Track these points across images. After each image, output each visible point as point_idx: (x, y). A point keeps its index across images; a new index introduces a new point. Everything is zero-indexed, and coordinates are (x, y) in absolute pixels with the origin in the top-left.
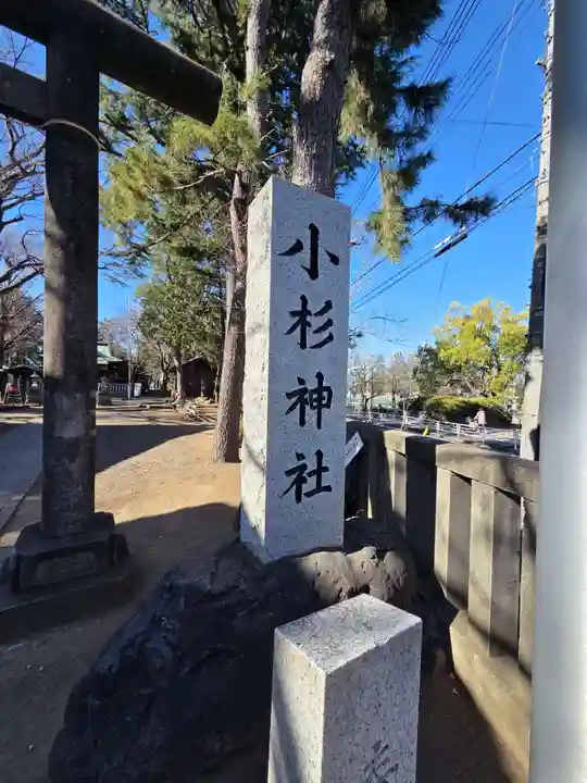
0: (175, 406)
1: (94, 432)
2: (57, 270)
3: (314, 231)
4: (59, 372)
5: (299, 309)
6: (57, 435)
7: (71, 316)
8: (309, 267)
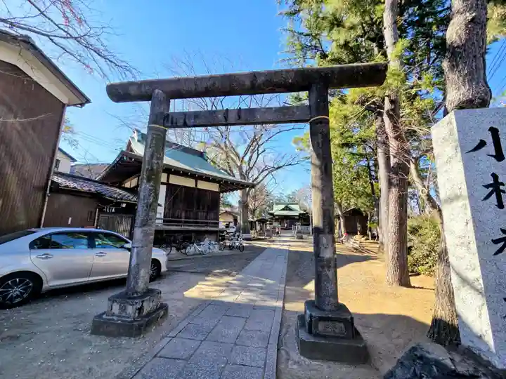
0: (342, 242)
1: (336, 256)
2: (318, 178)
3: (494, 132)
4: (321, 225)
5: (492, 182)
6: (321, 256)
7: (324, 199)
8: (494, 154)
